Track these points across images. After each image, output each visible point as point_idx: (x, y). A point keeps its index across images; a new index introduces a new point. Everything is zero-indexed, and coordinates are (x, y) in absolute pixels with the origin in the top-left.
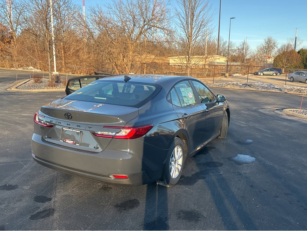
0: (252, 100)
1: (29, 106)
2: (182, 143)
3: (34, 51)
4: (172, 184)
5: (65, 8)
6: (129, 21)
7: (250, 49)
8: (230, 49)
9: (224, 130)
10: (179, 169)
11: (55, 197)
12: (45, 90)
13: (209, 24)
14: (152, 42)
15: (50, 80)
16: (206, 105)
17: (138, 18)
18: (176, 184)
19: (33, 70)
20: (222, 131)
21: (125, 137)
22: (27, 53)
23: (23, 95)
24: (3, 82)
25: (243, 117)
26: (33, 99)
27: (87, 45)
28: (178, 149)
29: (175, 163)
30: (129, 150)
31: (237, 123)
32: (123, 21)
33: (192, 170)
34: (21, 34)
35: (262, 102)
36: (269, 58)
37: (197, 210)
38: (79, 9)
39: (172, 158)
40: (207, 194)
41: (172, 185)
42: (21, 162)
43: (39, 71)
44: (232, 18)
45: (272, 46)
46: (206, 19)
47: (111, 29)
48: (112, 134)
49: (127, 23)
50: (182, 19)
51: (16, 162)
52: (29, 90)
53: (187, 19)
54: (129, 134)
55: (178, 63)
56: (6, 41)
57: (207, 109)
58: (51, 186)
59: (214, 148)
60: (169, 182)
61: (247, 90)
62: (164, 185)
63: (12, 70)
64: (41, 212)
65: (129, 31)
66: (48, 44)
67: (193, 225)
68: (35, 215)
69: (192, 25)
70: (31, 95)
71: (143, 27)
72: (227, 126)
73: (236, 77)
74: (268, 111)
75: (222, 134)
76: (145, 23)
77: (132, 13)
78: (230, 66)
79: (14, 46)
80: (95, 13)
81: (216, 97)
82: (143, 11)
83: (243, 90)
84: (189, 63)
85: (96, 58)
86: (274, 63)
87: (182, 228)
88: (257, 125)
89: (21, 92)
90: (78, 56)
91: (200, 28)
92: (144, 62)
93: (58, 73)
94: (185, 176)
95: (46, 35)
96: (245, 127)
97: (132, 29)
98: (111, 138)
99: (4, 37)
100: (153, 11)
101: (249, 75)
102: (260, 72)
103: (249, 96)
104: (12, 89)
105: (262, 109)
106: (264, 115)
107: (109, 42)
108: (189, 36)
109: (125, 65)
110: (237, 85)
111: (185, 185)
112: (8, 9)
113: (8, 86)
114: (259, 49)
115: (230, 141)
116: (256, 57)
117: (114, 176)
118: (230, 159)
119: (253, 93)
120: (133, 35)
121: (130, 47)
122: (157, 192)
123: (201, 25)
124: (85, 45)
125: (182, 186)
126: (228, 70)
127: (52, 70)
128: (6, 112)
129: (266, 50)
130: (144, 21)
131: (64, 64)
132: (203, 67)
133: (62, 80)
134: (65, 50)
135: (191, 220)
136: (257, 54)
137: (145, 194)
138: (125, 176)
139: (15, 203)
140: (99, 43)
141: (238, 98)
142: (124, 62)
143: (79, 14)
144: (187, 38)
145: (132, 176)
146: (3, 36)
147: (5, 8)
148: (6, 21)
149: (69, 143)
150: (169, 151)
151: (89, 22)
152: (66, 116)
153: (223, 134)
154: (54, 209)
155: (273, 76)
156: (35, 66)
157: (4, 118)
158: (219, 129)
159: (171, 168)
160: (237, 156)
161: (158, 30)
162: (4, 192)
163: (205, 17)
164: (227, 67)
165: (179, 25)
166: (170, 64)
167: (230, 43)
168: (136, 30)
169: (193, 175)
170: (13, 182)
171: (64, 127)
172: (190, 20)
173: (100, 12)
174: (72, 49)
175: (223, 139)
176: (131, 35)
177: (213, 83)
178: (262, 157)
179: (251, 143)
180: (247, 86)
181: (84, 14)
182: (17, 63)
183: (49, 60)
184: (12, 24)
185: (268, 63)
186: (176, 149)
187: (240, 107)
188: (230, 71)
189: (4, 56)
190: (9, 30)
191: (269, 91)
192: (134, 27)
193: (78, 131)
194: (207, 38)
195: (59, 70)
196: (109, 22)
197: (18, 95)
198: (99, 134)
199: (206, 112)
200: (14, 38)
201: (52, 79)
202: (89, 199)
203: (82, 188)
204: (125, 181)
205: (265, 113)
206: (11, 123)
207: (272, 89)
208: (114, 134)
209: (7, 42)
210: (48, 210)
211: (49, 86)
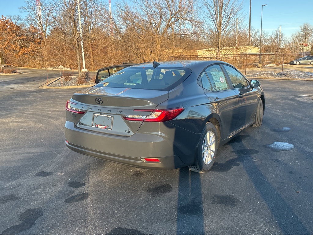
0: (288, 89)
1: (60, 102)
2: (214, 128)
3: (63, 50)
4: (205, 169)
5: (92, 6)
6: (156, 15)
7: (284, 37)
8: (262, 39)
9: (258, 118)
10: (212, 155)
11: (89, 182)
12: (76, 87)
13: (240, 13)
14: (180, 35)
15: (80, 77)
16: (239, 90)
17: (165, 11)
18: (209, 171)
19: (63, 69)
20: (257, 118)
21: (156, 120)
22: (56, 52)
23: (55, 91)
24: (35, 81)
25: (279, 105)
26: (64, 96)
27: (115, 41)
28: (210, 135)
29: (208, 149)
30: (160, 133)
31: (273, 112)
32: (150, 14)
33: (226, 157)
34: (50, 34)
35: (299, 90)
36: (306, 46)
37: (232, 195)
38: (105, 5)
39: (204, 143)
40: (243, 180)
41: (205, 171)
42: (54, 152)
43: (69, 69)
44: (264, 5)
45: (309, 33)
46: (236, 7)
47: (138, 23)
48: (142, 117)
49: (154, 17)
50: (210, 8)
51: (50, 151)
52: (60, 88)
53: (216, 8)
54: (160, 117)
55: (207, 54)
56: (36, 42)
57: (240, 94)
58: (84, 172)
59: (249, 136)
60: (202, 167)
61: (283, 79)
62: (197, 171)
63: (43, 70)
64: (75, 196)
65: (156, 25)
66: (76, 42)
67: (228, 209)
68: (69, 199)
69: (221, 14)
70: (62, 91)
71: (170, 20)
72: (262, 113)
73: (270, 67)
74: (307, 99)
75: (256, 122)
76: (172, 15)
77: (158, 6)
78: (262, 56)
79: (44, 47)
80: (121, 8)
81: (249, 83)
82: (170, 3)
83: (278, 79)
84: (219, 54)
85: (123, 55)
86: (311, 51)
87: (217, 212)
88: (294, 113)
89: (52, 89)
90: (106, 53)
91: (229, 17)
92: (172, 56)
93: (87, 70)
94: (218, 163)
95: (75, 32)
96: (282, 115)
97: (159, 23)
98: (142, 121)
99: (35, 38)
100: (180, 3)
101: (284, 64)
102: (296, 61)
103: (285, 85)
104: (44, 87)
105: (300, 97)
106: (301, 103)
107: (136, 37)
108: (219, 27)
109: (153, 59)
110: (271, 74)
111: (218, 171)
112: (38, 11)
113: (40, 84)
114: (294, 38)
115: (265, 129)
116: (291, 46)
117: (146, 159)
118: (266, 146)
119: (289, 82)
120: (160, 28)
121: (157, 41)
122: (190, 178)
123: (230, 14)
124: (112, 41)
125: (216, 173)
126: (260, 61)
127: (82, 67)
128: (39, 107)
129: (302, 38)
130: (171, 14)
131: (92, 62)
132: (234, 58)
133: (91, 77)
134: (93, 47)
135: (226, 204)
136: (292, 43)
137: (178, 180)
138: (157, 159)
139: (50, 188)
140: (126, 38)
141: (273, 88)
142: (152, 56)
143: (105, 10)
144: (216, 29)
145: (164, 159)
146: (33, 38)
147: (35, 10)
148: (36, 23)
149: (101, 128)
150: (201, 136)
151: (116, 18)
152: (97, 101)
153: (258, 122)
154: (87, 194)
155: (311, 64)
156: (64, 64)
157: (38, 113)
158: (253, 117)
159: (204, 154)
160: (273, 143)
161: (186, 22)
162: (40, 178)
163: (235, 6)
164: (260, 57)
165: (207, 15)
166: (199, 56)
167: (262, 32)
168: (163, 24)
169: (227, 162)
170: (48, 170)
171: (95, 113)
172: (219, 9)
173: (126, 7)
174: (100, 46)
175: (258, 127)
176: (157, 29)
177: (245, 74)
178: (301, 143)
179: (288, 131)
180: (282, 75)
181: (110, 10)
182: (47, 63)
183: (78, 57)
184: (41, 25)
185: (305, 51)
186: (208, 134)
187: (275, 96)
188: (263, 61)
189: (35, 57)
190: (39, 31)
191: (306, 79)
192: (160, 20)
193: (109, 116)
194: (237, 28)
195: (88, 67)
196: (135, 17)
197: (50, 92)
198: (129, 118)
199: (239, 97)
200: (44, 38)
201: (81, 76)
202: (122, 184)
203: (115, 174)
204: (157, 165)
205: (303, 101)
206: (44, 117)
207: (310, 77)
208: (144, 117)
209: (38, 43)
210: (82, 195)
211: (79, 82)
